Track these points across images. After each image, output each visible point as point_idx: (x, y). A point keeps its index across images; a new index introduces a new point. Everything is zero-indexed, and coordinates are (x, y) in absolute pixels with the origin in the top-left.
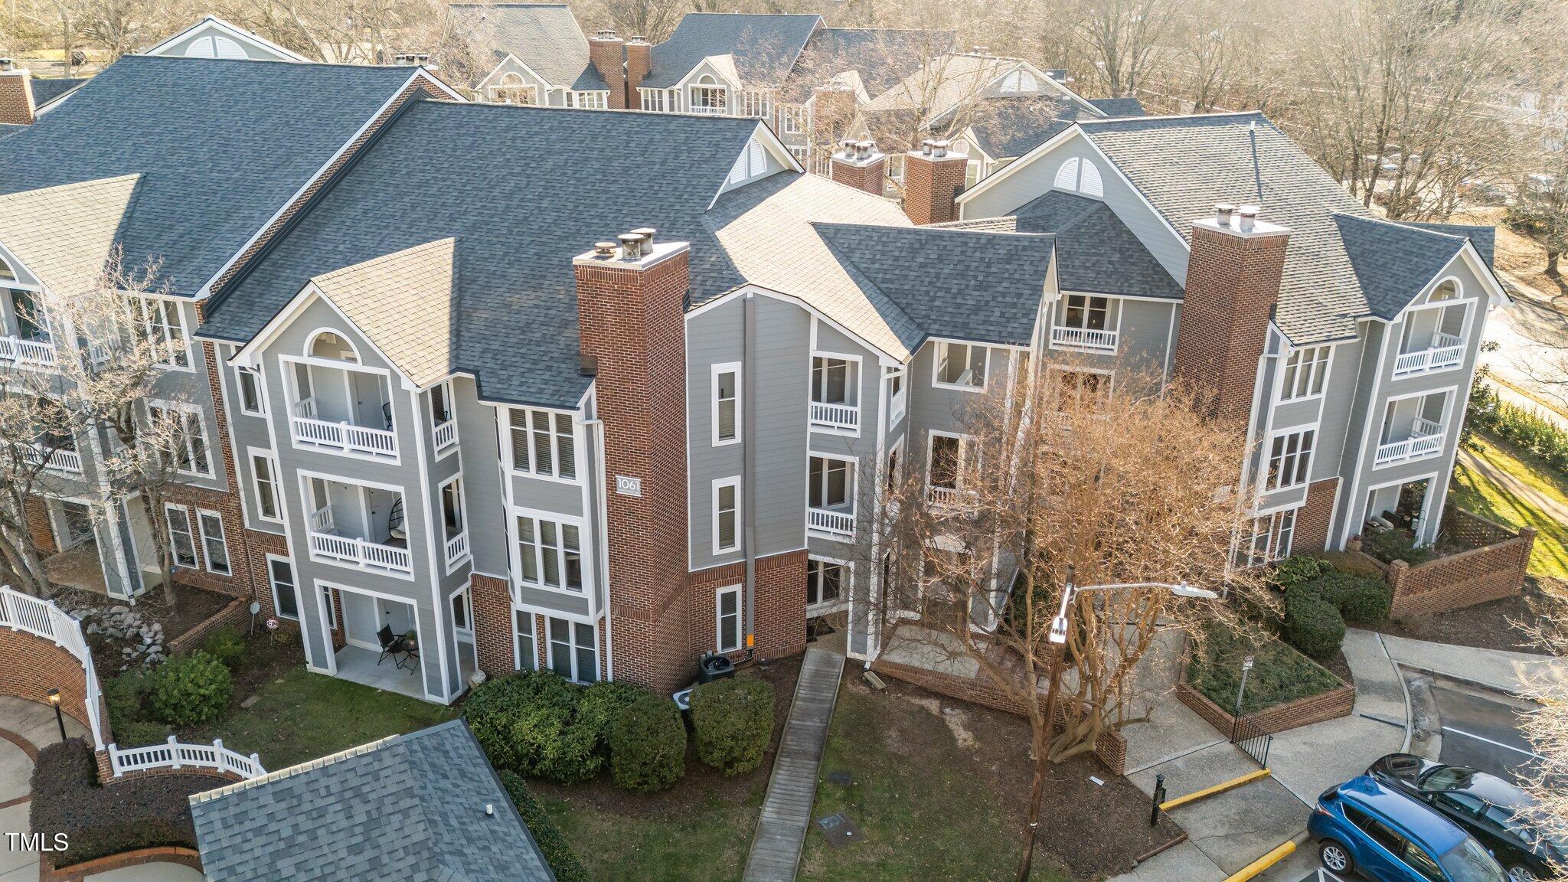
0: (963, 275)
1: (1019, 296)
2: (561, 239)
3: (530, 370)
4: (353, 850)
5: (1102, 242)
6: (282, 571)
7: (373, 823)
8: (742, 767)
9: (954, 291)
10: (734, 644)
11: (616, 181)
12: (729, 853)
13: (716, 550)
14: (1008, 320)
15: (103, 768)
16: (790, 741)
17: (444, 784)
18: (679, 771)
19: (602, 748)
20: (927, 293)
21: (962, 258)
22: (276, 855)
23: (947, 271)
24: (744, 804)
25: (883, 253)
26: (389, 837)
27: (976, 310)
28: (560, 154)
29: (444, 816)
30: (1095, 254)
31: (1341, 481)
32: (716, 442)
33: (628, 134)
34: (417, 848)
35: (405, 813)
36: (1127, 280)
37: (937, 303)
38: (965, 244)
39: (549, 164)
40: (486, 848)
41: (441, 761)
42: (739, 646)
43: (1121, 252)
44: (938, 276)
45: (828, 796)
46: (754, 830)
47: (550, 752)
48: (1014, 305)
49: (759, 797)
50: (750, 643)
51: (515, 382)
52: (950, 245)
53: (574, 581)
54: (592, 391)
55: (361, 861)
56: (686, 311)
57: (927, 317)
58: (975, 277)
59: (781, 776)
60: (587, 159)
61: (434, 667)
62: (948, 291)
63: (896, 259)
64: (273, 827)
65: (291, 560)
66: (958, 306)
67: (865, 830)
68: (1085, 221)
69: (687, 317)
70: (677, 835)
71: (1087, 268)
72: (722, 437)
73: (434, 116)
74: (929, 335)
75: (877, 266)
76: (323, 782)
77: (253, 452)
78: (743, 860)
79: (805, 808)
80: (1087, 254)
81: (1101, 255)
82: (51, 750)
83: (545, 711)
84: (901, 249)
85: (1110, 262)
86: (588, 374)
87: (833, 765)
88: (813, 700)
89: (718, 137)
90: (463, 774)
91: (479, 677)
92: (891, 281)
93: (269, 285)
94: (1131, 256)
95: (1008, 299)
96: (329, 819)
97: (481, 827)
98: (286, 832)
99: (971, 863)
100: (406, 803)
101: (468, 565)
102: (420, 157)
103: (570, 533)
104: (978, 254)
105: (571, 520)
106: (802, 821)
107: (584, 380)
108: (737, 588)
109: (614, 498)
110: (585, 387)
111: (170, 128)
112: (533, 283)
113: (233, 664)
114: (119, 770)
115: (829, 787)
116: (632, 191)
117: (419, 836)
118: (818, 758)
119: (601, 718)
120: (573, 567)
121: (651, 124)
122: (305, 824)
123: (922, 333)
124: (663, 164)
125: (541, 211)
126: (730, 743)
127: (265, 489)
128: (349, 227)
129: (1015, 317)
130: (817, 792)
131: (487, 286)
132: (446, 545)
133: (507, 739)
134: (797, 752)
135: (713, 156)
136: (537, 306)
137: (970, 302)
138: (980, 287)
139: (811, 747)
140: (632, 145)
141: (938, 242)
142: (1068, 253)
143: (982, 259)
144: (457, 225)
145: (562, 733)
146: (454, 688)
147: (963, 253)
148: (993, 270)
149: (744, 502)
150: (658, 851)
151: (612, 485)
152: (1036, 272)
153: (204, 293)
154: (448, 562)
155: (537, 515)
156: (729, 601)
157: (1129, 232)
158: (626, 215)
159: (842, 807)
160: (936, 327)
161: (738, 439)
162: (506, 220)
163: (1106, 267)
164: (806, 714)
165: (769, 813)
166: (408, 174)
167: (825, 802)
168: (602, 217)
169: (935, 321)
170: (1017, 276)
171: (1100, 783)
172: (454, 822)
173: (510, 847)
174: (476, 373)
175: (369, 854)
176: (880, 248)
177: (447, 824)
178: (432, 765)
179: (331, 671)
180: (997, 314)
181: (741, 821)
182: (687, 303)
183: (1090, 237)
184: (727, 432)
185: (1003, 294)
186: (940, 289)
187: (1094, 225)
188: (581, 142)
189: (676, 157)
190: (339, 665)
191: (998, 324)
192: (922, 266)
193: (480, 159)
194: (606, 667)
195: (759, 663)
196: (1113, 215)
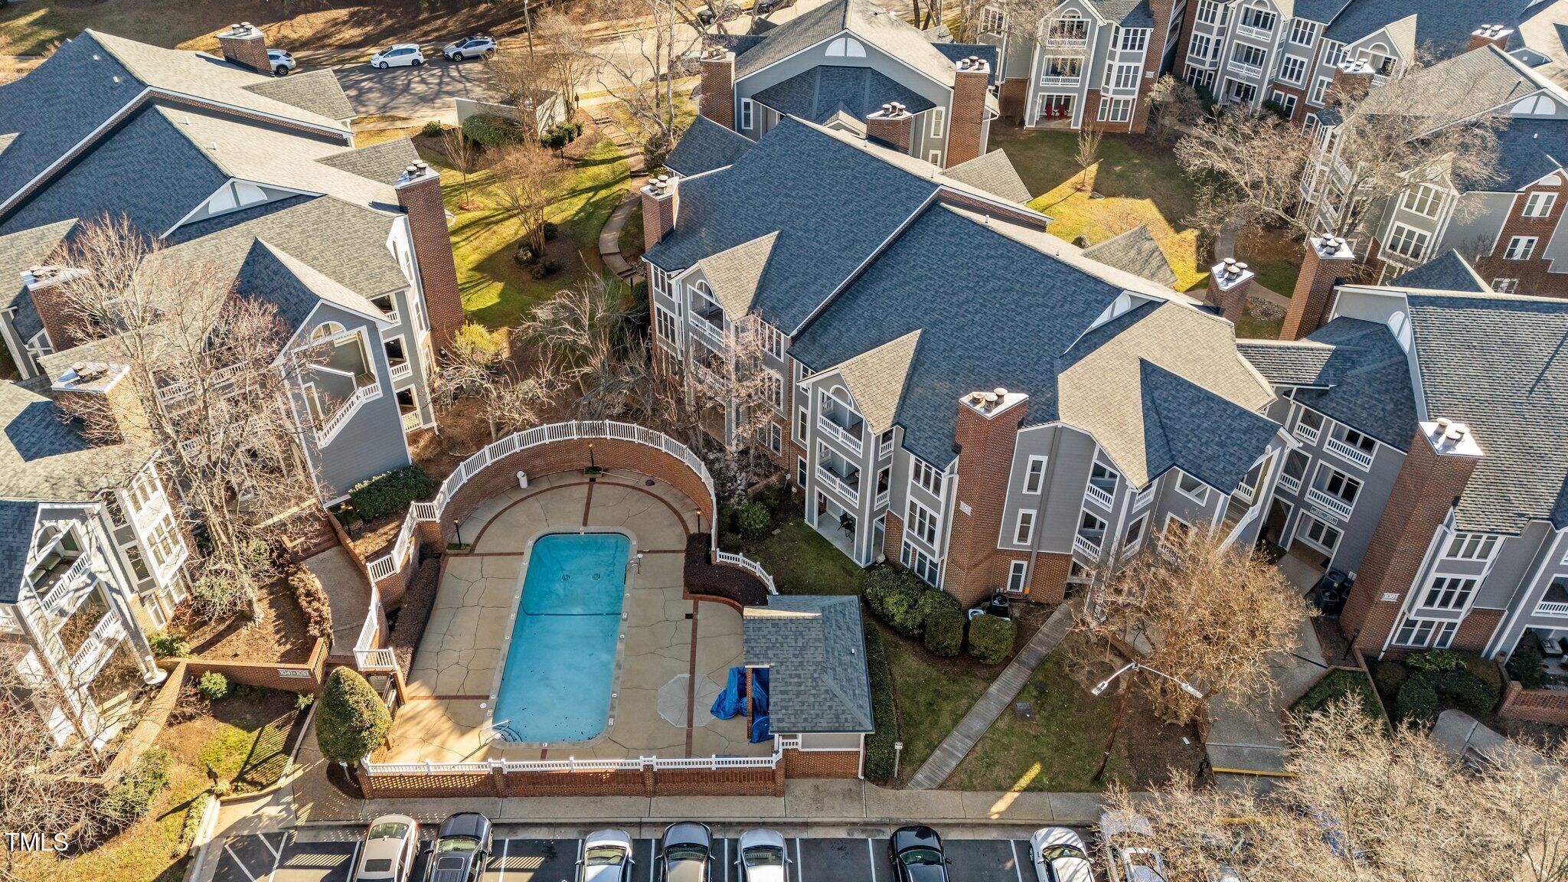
0: (1214, 432)
1: (1240, 459)
2: (976, 349)
3: (931, 437)
4: (795, 656)
5: (1387, 390)
6: (803, 465)
7: (803, 648)
8: (988, 661)
9: (1203, 440)
10: (1018, 588)
11: (1021, 314)
12: (964, 701)
13: (1015, 541)
14: (1226, 473)
15: (713, 557)
16: (1024, 655)
17: (839, 633)
18: (955, 652)
19: (922, 625)
20: (1187, 435)
21: (1218, 419)
22: (768, 648)
23: (1205, 425)
24: (984, 679)
25: (1174, 397)
26: (808, 656)
27: (1209, 459)
28: (999, 279)
29: (833, 649)
30: (1376, 399)
31: (1506, 613)
32: (1025, 491)
33: (1043, 276)
34: (818, 664)
35: (816, 648)
36: (1387, 428)
37: (1190, 445)
38: (1225, 410)
39: (989, 286)
40: (846, 670)
41: (841, 620)
42: (1021, 590)
43: (1396, 404)
44: (1199, 426)
45: (1029, 692)
46: (982, 694)
47: (898, 619)
48: (1234, 465)
49: (993, 678)
50: (1027, 591)
51: (921, 443)
52: (1216, 407)
53: (931, 539)
54: (956, 460)
55: (796, 661)
56: (1019, 428)
57: (1180, 452)
58: (1220, 436)
59: (1009, 672)
60: (1012, 289)
61: (860, 549)
62: (1200, 439)
63: (1180, 404)
64: (769, 637)
65: (807, 462)
66: (1201, 452)
67: (1037, 716)
68: (1384, 368)
69: (1019, 431)
70: (945, 682)
71: (1364, 408)
72: (1029, 489)
73: (940, 221)
74: (1175, 464)
75: (1166, 405)
76: (790, 625)
77: (801, 409)
78: (969, 708)
79: (1013, 694)
80: (1371, 397)
81: (1380, 401)
82: (694, 535)
83: (902, 596)
84: (1185, 399)
85: (1383, 410)
86: (957, 450)
87: (1040, 677)
88: (1048, 636)
89: (1092, 297)
90: (848, 628)
91: (881, 559)
92: (1170, 419)
93: (826, 329)
94: (1401, 410)
95: (1232, 459)
96: (789, 640)
97: (847, 659)
98: (773, 641)
99: (1083, 754)
100: (817, 644)
101: (887, 506)
102: (924, 255)
103: (933, 521)
104: (1229, 421)
105: (935, 514)
106: (1008, 700)
107: (953, 454)
108: (1025, 563)
109: (958, 511)
110: (953, 458)
111: (800, 194)
112: (952, 376)
113: (772, 511)
114: (719, 560)
115: (1031, 688)
116: (1027, 324)
117: (820, 659)
118: (1033, 670)
119: (927, 611)
120: (932, 533)
121: (1059, 271)
122: (780, 640)
123: (1171, 463)
124: (1052, 308)
125: (973, 322)
126: (983, 650)
127: (803, 428)
128: (873, 300)
129: (1230, 473)
130: (1024, 688)
131: (927, 371)
132: (877, 497)
133: (881, 604)
134: (1024, 663)
135: (1083, 312)
136: (948, 394)
137: (1210, 452)
138: (1221, 444)
139: (1033, 663)
140: (1041, 286)
141: (1210, 403)
142: (1358, 391)
143: (1230, 425)
144: (927, 319)
145: (906, 612)
146: (867, 561)
147: (1221, 416)
148: (1233, 435)
149: (1036, 523)
150: (932, 686)
151: (958, 504)
152: (1257, 447)
153: (794, 333)
154: (876, 504)
155: (920, 505)
156: (1018, 568)
157: (1411, 390)
158: (1017, 343)
159: (1033, 701)
160: (1182, 460)
161: (1039, 492)
162: (952, 324)
163: (1379, 413)
164: (1041, 643)
165: (994, 688)
166: (914, 266)
167: (1026, 695)
168: (1003, 340)
169: (1183, 457)
170: (1245, 445)
171: (1187, 742)
172: (836, 654)
173: (857, 671)
174: (905, 429)
175: (799, 660)
176: (1173, 392)
177: (833, 654)
178: (837, 621)
179: (815, 526)
180: (1221, 466)
181: (978, 686)
182: (1021, 425)
183: (1381, 383)
184: (1033, 487)
185: (1231, 455)
186: (1196, 436)
187: (1389, 374)
188: (1014, 273)
189: (1062, 306)
190: (820, 524)
191: (1218, 473)
192: (1193, 415)
193: (955, 267)
194: (941, 582)
195: (1030, 602)
196: (1407, 371)
